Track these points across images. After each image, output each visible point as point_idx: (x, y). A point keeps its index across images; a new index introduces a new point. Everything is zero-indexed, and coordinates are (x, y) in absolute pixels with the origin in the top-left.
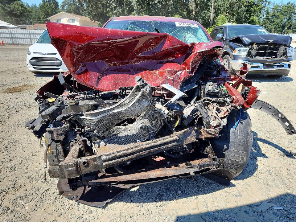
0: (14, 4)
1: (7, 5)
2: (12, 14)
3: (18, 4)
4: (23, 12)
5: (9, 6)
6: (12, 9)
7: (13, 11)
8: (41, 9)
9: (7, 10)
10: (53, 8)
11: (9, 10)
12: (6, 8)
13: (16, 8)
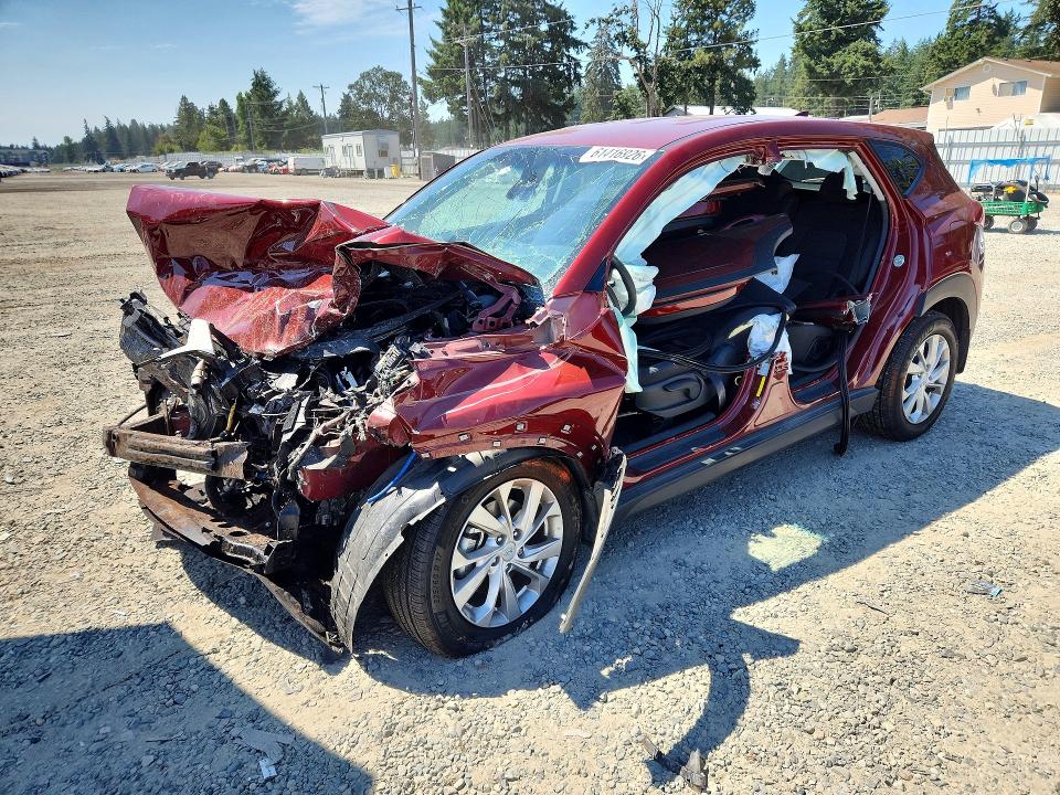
0: (844, 51)
1: (824, 58)
2: (832, 86)
3: (856, 52)
4: (865, 74)
5: (829, 60)
6: (835, 68)
7: (837, 74)
8: (934, 56)
9: (819, 75)
10: (981, 47)
11: (826, 72)
12: (819, 69)
13: (846, 65)
